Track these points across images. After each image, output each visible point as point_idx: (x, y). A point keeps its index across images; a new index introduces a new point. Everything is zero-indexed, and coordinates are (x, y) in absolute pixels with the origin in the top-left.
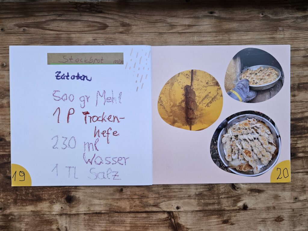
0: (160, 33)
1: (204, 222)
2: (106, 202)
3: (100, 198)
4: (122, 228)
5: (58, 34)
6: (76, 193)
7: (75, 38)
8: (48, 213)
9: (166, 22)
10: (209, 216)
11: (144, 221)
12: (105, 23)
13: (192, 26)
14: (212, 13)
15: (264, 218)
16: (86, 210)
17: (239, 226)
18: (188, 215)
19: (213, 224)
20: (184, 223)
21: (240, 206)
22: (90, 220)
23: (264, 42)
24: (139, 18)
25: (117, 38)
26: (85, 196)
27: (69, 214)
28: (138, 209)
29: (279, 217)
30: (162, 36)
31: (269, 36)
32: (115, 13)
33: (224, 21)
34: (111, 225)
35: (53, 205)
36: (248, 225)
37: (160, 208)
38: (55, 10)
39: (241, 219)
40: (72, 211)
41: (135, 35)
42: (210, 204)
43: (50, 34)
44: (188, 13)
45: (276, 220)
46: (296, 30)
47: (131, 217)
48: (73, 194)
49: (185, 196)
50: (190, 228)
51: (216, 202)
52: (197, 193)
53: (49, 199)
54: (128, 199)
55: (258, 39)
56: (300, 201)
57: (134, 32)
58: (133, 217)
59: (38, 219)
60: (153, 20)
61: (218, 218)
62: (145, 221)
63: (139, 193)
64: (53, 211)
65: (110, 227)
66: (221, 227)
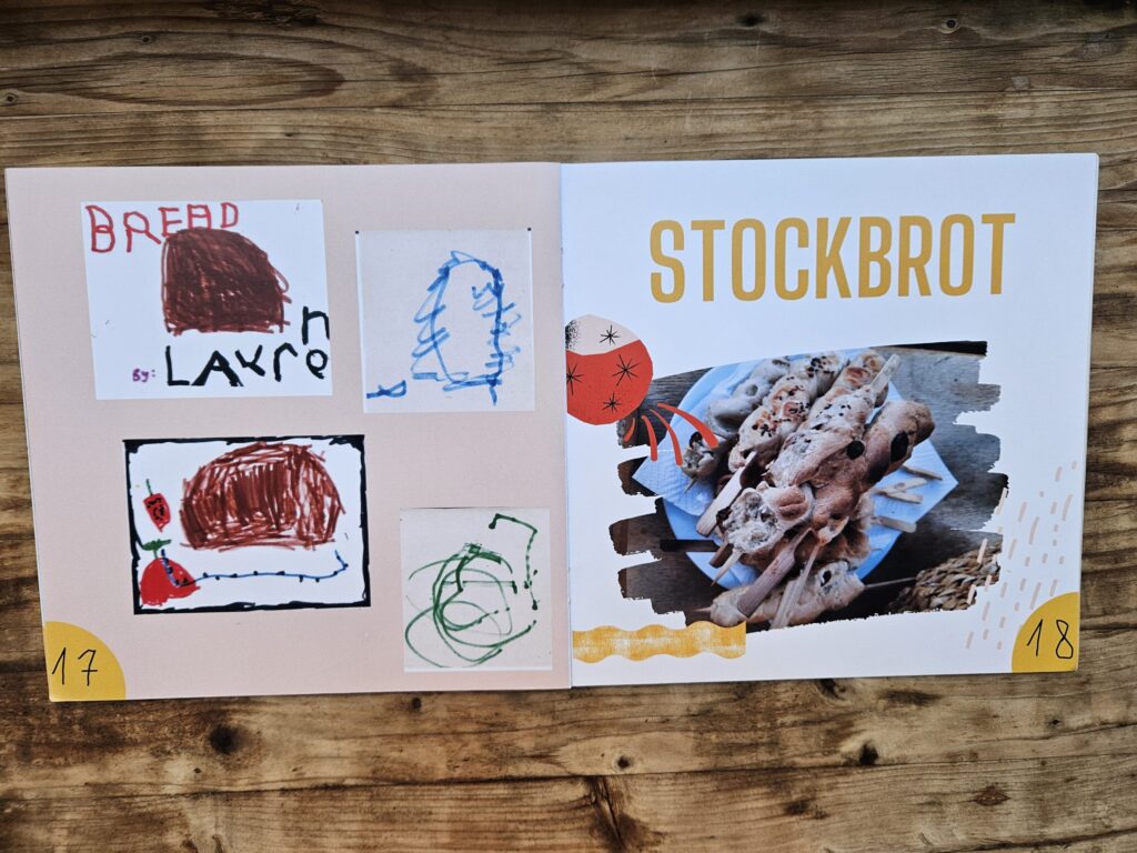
0: (547, 104)
1: (720, 809)
2: (360, 749)
3: (338, 735)
4: (420, 837)
5: (143, 115)
6: (248, 718)
7: (213, 131)
8: (147, 790)
9: (571, 60)
10: (736, 788)
11: (499, 813)
12: (328, 67)
13: (673, 74)
14: (751, 21)
15: (938, 793)
16: (288, 777)
17: (845, 824)
18: (659, 788)
19: (753, 817)
20: (647, 815)
21: (850, 753)
22: (303, 812)
23: (954, 135)
24: (465, 46)
25: (379, 127)
26: (279, 727)
27: (227, 792)
28: (478, 770)
29: (992, 787)
30: (558, 115)
31: (974, 113)
32: (369, 25)
33: (801, 55)
34: (380, 826)
35: (164, 761)
36: (879, 820)
37: (558, 764)
38: (128, 14)
39: (852, 797)
40: (235, 780)
41: (450, 115)
42: (741, 747)
43: (114, 115)
44: (656, 23)
45: (978, 801)
46: (1081, 85)
47: (452, 799)
48: (236, 720)
49: (650, 719)
50: (666, 834)
51: (764, 740)
52: (694, 710)
53: (150, 742)
54: (440, 734)
55: (933, 125)
56: (1069, 731)
57: (447, 100)
58: (461, 799)
59: (113, 811)
60: (521, 54)
61: (769, 796)
62: (506, 813)
63: (479, 713)
64: (165, 784)
65: (376, 834)
66: (781, 825)
